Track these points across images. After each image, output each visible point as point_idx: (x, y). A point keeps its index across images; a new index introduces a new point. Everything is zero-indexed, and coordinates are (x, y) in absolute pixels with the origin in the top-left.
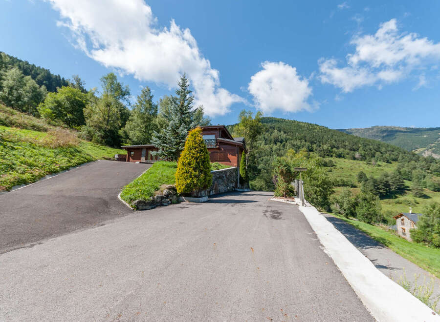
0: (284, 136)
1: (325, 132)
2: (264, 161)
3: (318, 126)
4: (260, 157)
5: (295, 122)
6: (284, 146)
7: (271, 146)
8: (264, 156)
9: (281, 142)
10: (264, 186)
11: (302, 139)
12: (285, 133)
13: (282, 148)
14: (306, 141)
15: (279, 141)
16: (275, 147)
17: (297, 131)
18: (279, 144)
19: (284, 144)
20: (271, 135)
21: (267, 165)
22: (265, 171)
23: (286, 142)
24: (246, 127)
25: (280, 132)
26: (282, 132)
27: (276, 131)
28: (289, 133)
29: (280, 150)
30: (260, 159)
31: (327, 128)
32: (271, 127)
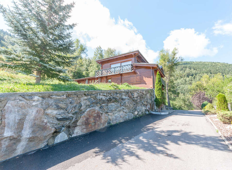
0: (194, 72)
1: (226, 67)
2: (181, 88)
3: (220, 63)
4: (178, 86)
5: (201, 62)
6: (194, 78)
7: (185, 78)
8: (181, 85)
9: (192, 76)
10: (183, 105)
11: (208, 72)
12: (194, 69)
13: (193, 79)
14: (211, 73)
15: (190, 75)
16: (187, 79)
17: (203, 67)
18: (191, 76)
19: (195, 77)
20: (184, 72)
21: (183, 90)
22: (183, 94)
23: (196, 75)
24: (164, 60)
25: (191, 69)
26: (192, 69)
27: (187, 69)
28: (198, 70)
29: (192, 80)
30: (178, 87)
31: (227, 64)
32: (184, 67)
